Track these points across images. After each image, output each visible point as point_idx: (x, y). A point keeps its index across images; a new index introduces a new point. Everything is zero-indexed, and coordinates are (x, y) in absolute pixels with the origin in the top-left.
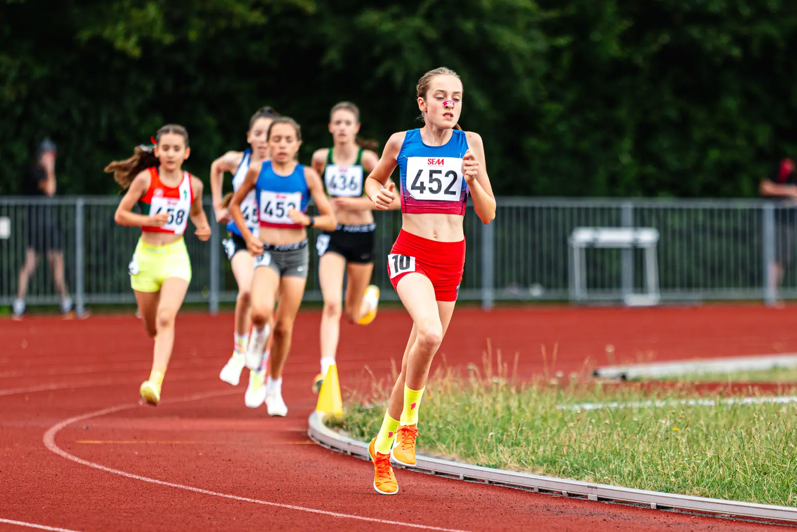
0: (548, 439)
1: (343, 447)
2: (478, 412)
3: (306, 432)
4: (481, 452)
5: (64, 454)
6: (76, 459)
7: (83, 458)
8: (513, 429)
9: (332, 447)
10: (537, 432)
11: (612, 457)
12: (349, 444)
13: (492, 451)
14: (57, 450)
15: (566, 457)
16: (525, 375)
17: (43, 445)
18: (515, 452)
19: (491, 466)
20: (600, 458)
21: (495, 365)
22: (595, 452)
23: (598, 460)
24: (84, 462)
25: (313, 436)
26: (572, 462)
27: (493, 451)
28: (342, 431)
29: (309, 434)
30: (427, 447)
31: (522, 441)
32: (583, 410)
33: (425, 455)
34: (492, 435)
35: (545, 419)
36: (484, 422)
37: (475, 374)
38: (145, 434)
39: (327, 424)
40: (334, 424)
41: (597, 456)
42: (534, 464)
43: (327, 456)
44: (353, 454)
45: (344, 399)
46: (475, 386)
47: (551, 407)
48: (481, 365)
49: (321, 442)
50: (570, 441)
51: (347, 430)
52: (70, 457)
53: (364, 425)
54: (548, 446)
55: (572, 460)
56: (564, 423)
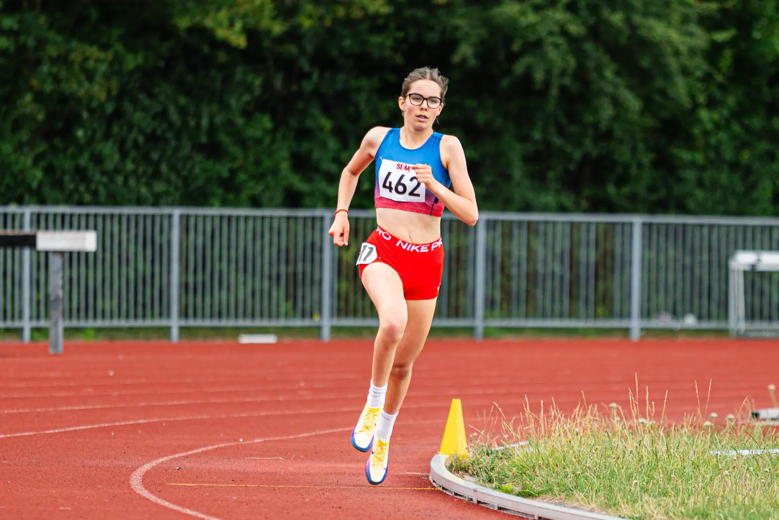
0: (700, 488)
1: (468, 494)
2: (621, 456)
3: (428, 476)
4: (624, 503)
5: (153, 498)
6: (167, 504)
7: (175, 503)
8: (659, 476)
9: (456, 494)
10: (688, 480)
11: (771, 510)
12: (475, 491)
13: (635, 501)
14: (145, 493)
15: (720, 510)
16: (676, 415)
17: (129, 486)
18: (662, 503)
19: (635, 518)
20: (758, 511)
21: (642, 403)
22: (753, 504)
23: (756, 513)
24: (176, 508)
25: (434, 481)
26: (727, 514)
27: (638, 502)
28: (467, 477)
29: (431, 479)
30: (563, 495)
31: (670, 490)
32: (740, 456)
33: (560, 504)
34: (636, 483)
35: (696, 466)
36: (628, 468)
37: (619, 414)
38: (245, 477)
39: (450, 468)
40: (458, 468)
41: (755, 509)
42: (683, 516)
43: (450, 504)
44: (479, 502)
45: (469, 440)
46: (618, 427)
47: (704, 453)
48: (625, 404)
49: (443, 488)
50: (724, 491)
51: (472, 475)
52: (160, 501)
53: (493, 469)
54: (700, 496)
55: (726, 513)
56: (718, 470)
